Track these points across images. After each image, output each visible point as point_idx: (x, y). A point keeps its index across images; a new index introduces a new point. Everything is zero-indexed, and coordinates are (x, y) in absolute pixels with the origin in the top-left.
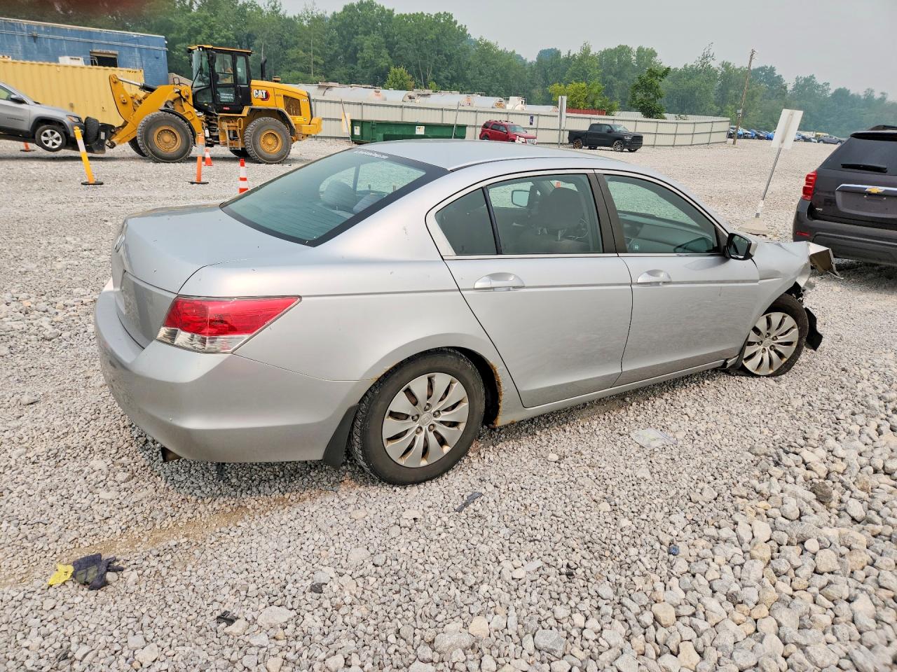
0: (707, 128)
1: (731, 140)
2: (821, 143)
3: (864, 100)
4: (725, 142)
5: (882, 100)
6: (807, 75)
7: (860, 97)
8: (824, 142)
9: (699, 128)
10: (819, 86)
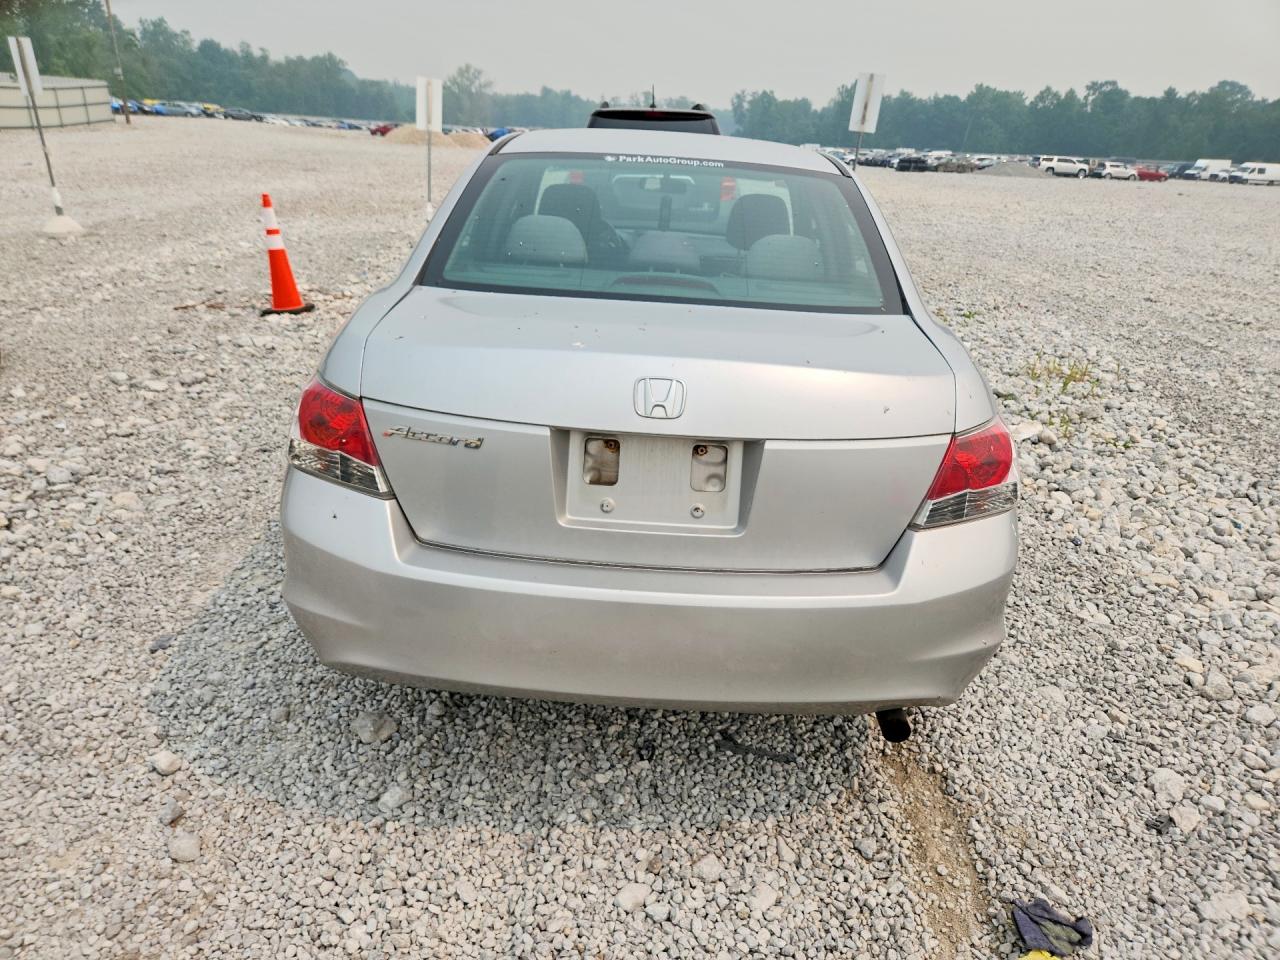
0: (76, 97)
1: (121, 118)
2: (230, 120)
3: (243, 57)
4: (113, 120)
5: (265, 58)
6: (154, 18)
7: (234, 52)
8: (234, 118)
9: (65, 98)
10: (176, 35)
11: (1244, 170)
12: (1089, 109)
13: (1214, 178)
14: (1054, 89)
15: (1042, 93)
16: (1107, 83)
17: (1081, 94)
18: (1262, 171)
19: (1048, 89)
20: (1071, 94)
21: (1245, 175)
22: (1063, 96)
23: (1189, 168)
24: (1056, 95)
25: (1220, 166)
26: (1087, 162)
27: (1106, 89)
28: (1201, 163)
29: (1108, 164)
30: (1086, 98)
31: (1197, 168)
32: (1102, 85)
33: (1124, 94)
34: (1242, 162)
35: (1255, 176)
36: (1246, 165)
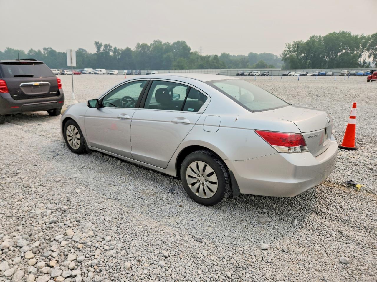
11: (97, 71)
12: (46, 55)
13: (90, 73)
14: (34, 49)
15: (30, 50)
16: (49, 48)
17: (42, 51)
18: (101, 71)
19: (32, 49)
20: (39, 51)
21: (98, 72)
22: (37, 51)
23: (83, 71)
24: (35, 51)
25: (90, 70)
26: (58, 70)
27: (50, 50)
28: (85, 69)
29: (65, 71)
30: (44, 52)
31: (85, 71)
32: (47, 49)
33: (55, 51)
34: (96, 69)
35: (100, 72)
36: (97, 69)
